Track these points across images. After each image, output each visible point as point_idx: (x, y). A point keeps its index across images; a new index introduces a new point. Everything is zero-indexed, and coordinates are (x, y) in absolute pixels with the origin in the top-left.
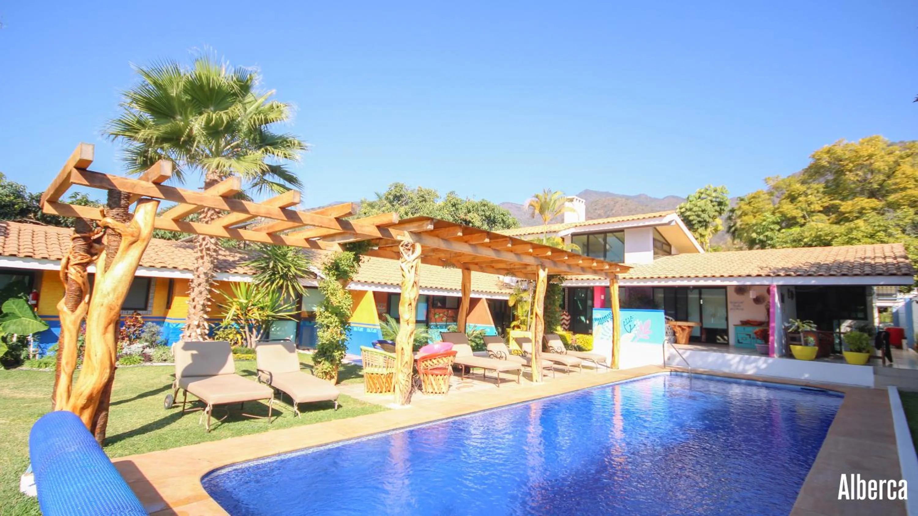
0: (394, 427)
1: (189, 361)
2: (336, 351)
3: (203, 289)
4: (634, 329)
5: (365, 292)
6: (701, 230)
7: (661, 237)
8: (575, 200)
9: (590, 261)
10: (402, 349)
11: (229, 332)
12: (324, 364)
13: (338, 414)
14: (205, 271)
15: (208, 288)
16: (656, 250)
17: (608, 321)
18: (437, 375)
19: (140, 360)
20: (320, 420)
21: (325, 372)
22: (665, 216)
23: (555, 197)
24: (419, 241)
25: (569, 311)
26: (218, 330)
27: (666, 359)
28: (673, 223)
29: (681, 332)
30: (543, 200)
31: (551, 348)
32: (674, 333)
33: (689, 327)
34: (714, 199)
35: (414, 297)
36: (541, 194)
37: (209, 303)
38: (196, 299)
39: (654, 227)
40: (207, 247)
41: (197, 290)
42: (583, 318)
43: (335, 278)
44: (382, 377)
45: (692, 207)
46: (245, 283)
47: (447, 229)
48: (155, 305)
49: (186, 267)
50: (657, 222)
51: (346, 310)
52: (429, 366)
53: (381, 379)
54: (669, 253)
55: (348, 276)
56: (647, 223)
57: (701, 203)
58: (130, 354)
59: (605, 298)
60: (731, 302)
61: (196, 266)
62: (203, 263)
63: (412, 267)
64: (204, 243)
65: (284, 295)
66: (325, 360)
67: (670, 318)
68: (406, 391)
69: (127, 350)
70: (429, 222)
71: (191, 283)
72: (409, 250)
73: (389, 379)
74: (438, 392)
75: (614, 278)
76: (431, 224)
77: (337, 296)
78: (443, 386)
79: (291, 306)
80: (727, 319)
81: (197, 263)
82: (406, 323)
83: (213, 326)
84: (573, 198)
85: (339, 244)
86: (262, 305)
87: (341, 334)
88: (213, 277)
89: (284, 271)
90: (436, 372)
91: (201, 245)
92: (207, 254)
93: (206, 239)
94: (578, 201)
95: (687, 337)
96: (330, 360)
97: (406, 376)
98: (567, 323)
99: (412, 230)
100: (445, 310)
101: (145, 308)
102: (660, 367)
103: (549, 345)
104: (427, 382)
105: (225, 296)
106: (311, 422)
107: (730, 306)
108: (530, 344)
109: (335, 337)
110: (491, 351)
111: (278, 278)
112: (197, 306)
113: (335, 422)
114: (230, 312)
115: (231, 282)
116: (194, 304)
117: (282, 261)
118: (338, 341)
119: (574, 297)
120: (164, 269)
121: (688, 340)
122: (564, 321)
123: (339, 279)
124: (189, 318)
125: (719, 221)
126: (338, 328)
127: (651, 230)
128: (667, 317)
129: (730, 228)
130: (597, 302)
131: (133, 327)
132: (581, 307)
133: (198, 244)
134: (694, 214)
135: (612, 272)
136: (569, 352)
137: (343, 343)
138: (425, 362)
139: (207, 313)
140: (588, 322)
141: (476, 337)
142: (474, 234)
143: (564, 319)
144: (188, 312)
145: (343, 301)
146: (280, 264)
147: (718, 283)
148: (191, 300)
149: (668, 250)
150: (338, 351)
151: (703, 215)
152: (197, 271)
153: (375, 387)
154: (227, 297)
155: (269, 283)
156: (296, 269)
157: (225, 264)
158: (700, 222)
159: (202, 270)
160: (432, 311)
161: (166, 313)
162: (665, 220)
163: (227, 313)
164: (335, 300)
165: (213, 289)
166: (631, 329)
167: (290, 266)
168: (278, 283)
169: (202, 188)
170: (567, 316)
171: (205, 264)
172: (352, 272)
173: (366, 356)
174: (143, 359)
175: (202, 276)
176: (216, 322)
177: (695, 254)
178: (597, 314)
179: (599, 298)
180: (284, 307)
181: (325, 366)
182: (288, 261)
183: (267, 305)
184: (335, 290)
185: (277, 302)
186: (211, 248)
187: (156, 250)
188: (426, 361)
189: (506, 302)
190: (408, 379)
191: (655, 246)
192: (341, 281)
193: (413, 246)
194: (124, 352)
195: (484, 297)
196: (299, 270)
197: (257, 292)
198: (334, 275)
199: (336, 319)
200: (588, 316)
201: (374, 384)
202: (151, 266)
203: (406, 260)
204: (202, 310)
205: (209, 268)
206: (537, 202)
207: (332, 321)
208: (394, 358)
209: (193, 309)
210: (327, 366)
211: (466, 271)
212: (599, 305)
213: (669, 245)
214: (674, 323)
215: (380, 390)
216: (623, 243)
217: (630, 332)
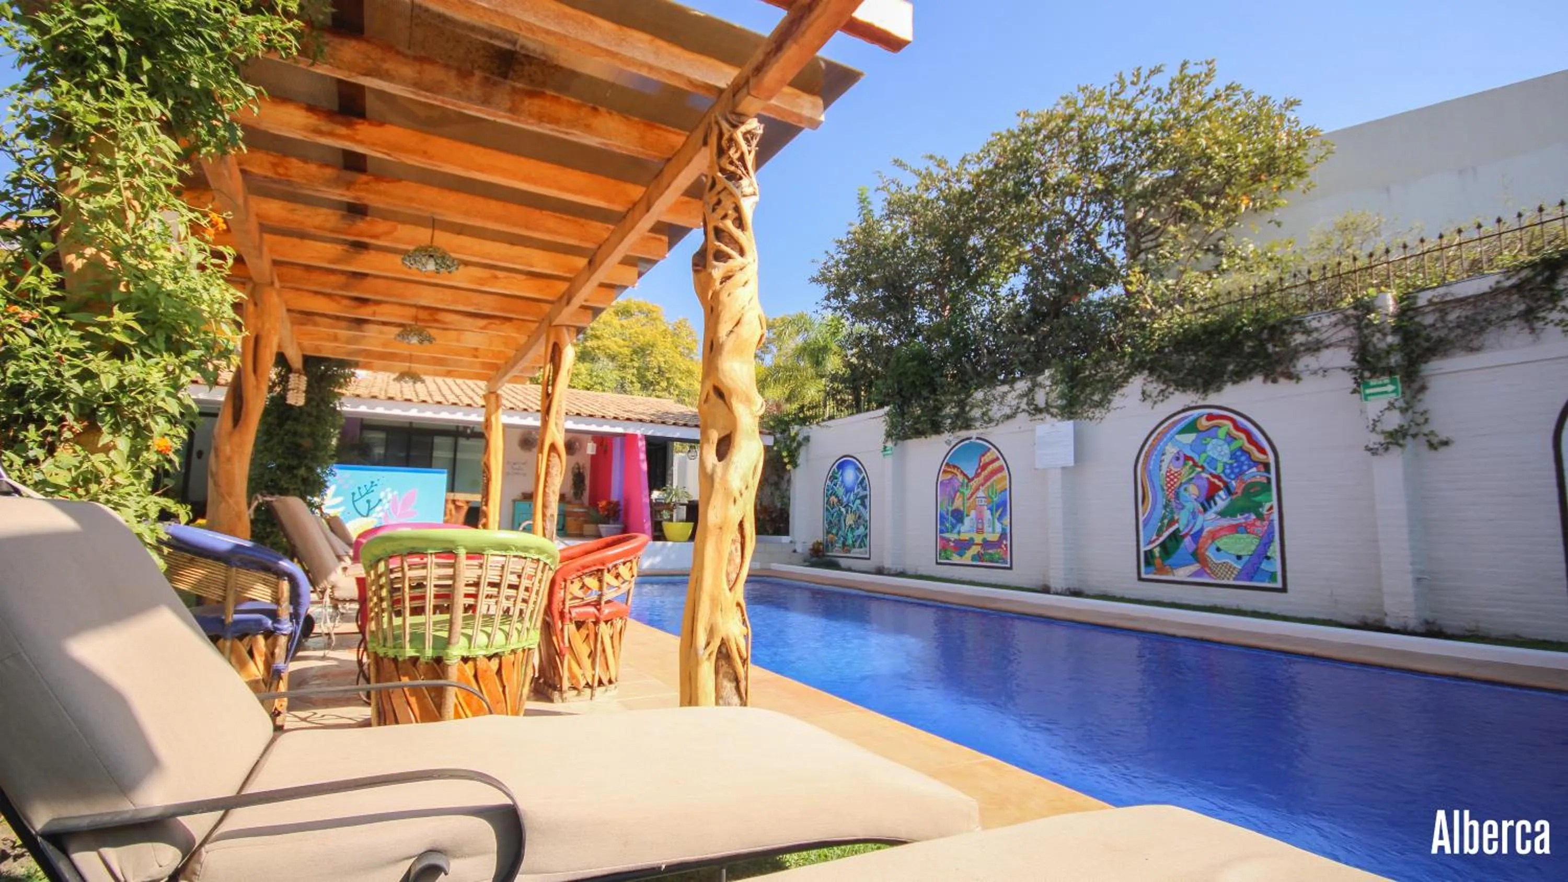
4: (378, 508)
29: (454, 512)
166: (369, 510)
217: (367, 515)
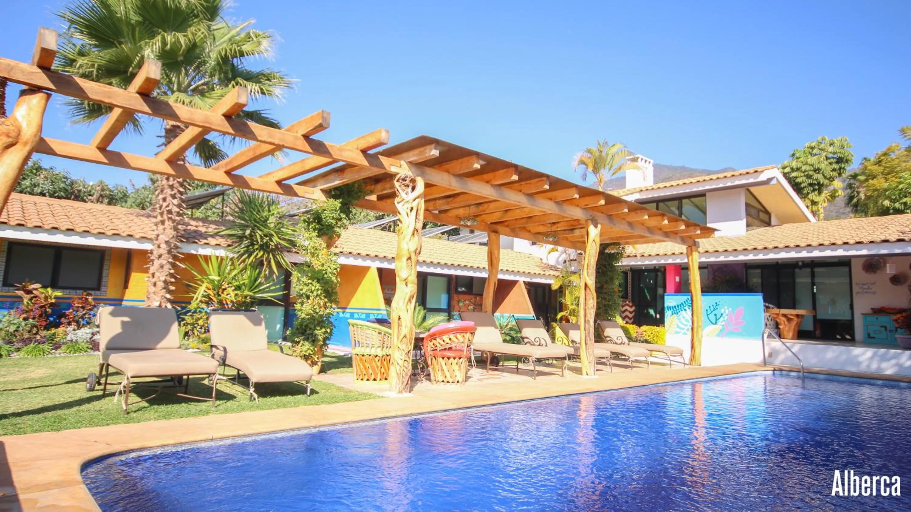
0: (382, 416)
1: (118, 330)
2: (318, 328)
3: (165, 262)
4: (721, 319)
5: (367, 268)
6: (813, 196)
7: (755, 201)
8: (639, 160)
9: (659, 218)
10: (399, 319)
11: (199, 316)
12: (303, 345)
13: (310, 400)
14: (167, 239)
15: (170, 260)
16: (750, 219)
17: (685, 310)
18: (449, 358)
19: (87, 348)
20: (284, 406)
21: (305, 355)
22: (762, 172)
23: (614, 150)
24: (422, 175)
25: (633, 301)
26: (185, 314)
27: (767, 354)
28: (774, 182)
29: (786, 323)
30: (597, 154)
31: (608, 339)
32: (777, 325)
33: (797, 316)
34: (830, 155)
35: (415, 248)
36: (594, 149)
37: (173, 280)
38: (157, 274)
39: (746, 187)
40: (168, 209)
41: (157, 263)
42: (652, 312)
43: (315, 234)
44: (377, 359)
45: (800, 165)
46: (217, 257)
47: (460, 160)
48: (110, 284)
49: (144, 235)
50: (751, 180)
51: (330, 275)
52: (438, 345)
53: (375, 362)
54: (768, 224)
55: (334, 232)
56: (737, 183)
57: (811, 160)
58: (77, 342)
59: (680, 279)
60: (857, 284)
61: (156, 232)
62: (164, 229)
63: (412, 209)
64: (165, 204)
65: (266, 271)
66: (304, 340)
67: (771, 306)
68: (404, 375)
69: (73, 336)
70: (433, 146)
71: (150, 255)
72: (408, 186)
73: (385, 363)
74: (451, 380)
75: (692, 246)
76: (436, 149)
77: (320, 257)
78: (457, 373)
79: (274, 285)
80: (852, 307)
81: (157, 230)
82: (404, 283)
83: (179, 308)
84: (638, 158)
85: (322, 190)
86: (237, 283)
87: (326, 308)
88: (177, 247)
89: (265, 241)
90: (449, 354)
91: (161, 207)
92: (170, 218)
93: (168, 200)
94: (644, 161)
95: (794, 329)
96: (310, 340)
97: (404, 353)
98: (631, 316)
99: (412, 159)
100: (472, 296)
101: (98, 288)
102: (758, 365)
103: (606, 334)
104: (437, 368)
105: (193, 272)
106: (270, 408)
107: (855, 289)
108: (579, 331)
109: (317, 311)
110: (527, 338)
111: (257, 249)
112: (158, 283)
113: (302, 408)
114: (198, 292)
115: (200, 255)
116: (154, 280)
117: (262, 228)
118: (321, 316)
119: (640, 285)
120: (117, 237)
121: (796, 335)
122: (627, 313)
123: (322, 234)
124: (148, 298)
125: (838, 184)
126: (321, 298)
127: (743, 192)
128: (767, 304)
129: (851, 198)
130: (670, 286)
131: (81, 310)
132: (648, 297)
133: (158, 206)
134: (802, 175)
135: (690, 237)
136: (631, 343)
137: (328, 319)
138: (434, 341)
139: (170, 292)
140: (658, 316)
141: (511, 329)
142: (498, 170)
143: (626, 310)
144: (148, 292)
145: (328, 264)
146: (258, 231)
147: (840, 252)
148: (151, 276)
149: (767, 219)
150: (321, 329)
151: (816, 176)
152: (157, 239)
153: (367, 372)
154: (196, 273)
155: (246, 256)
156: (279, 238)
157: (194, 234)
158: (811, 185)
159: (163, 238)
160: (456, 297)
161: (123, 294)
162: (763, 177)
163: (195, 293)
164: (317, 262)
165: (177, 263)
166: (716, 320)
167: (272, 235)
168: (257, 254)
169: (161, 137)
170: (631, 307)
171: (166, 231)
172: (339, 227)
173: (356, 332)
174: (91, 346)
175: (163, 246)
176: (184, 305)
177: (804, 224)
178: (671, 300)
179: (672, 280)
180: (265, 286)
181: (304, 348)
182: (269, 228)
183: (244, 283)
184: (316, 249)
185: (256, 280)
186: (173, 211)
187: (111, 217)
188: (435, 339)
189: (549, 285)
190: (407, 359)
191: (748, 214)
192: (325, 238)
193: (413, 181)
194: (69, 338)
195: (521, 279)
196: (284, 239)
197: (232, 267)
198: (314, 230)
199: (318, 286)
200: (659, 308)
201: (365, 368)
202: (100, 233)
203: (403, 200)
204: (164, 288)
205: (171, 236)
206: (589, 158)
207: (313, 288)
208: (390, 334)
209: (152, 287)
210: (307, 347)
211: (493, 235)
212: (673, 290)
213: (768, 213)
214: (776, 310)
215: (373, 377)
216: (705, 213)
217: (716, 324)
